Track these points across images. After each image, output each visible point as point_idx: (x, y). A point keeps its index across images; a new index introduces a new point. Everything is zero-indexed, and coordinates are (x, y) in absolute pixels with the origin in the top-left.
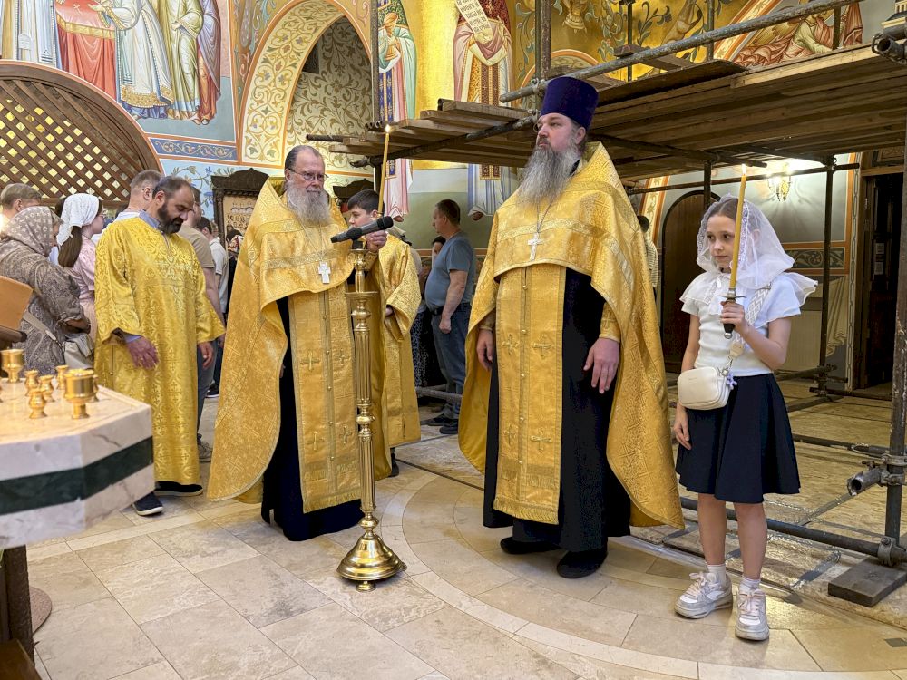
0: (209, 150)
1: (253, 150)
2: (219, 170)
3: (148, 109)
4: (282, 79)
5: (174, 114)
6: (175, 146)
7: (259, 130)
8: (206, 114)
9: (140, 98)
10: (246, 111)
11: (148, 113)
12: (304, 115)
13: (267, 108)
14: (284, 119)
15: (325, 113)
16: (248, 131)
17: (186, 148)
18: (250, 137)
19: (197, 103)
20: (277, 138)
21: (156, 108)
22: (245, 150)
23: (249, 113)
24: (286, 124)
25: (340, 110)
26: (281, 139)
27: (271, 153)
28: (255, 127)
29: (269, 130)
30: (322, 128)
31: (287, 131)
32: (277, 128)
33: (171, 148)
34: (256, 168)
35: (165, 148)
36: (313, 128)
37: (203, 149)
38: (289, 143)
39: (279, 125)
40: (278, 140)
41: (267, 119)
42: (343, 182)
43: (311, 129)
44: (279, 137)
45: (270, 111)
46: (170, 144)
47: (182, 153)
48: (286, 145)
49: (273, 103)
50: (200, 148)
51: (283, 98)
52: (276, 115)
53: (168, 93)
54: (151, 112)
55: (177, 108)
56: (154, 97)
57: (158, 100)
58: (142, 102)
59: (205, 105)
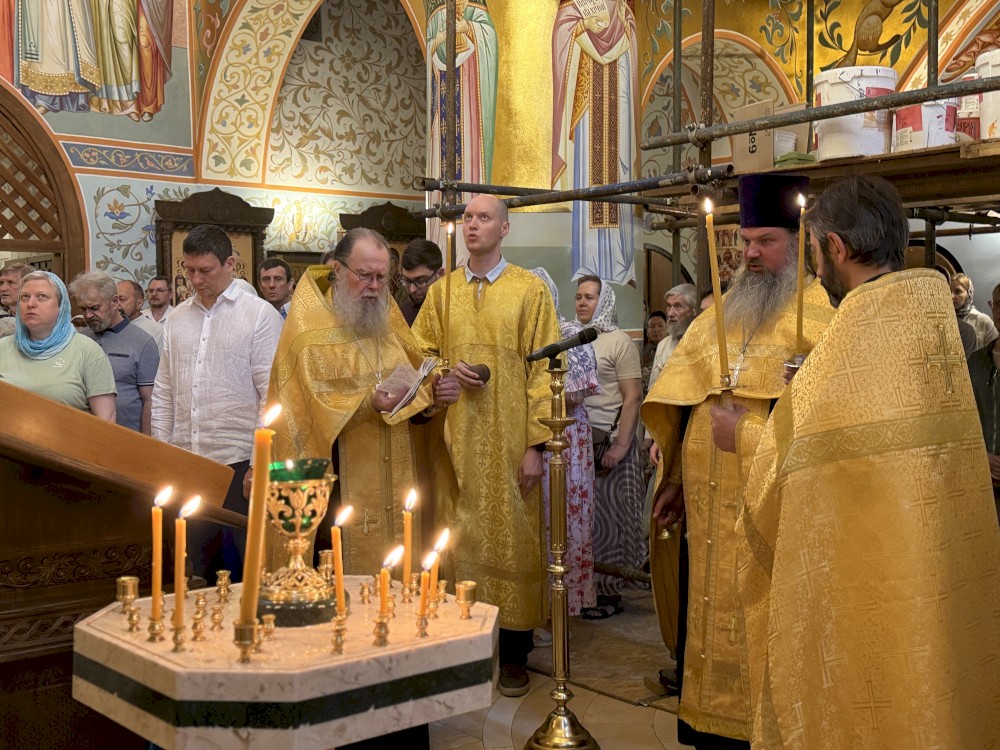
0: (149, 159)
1: (219, 160)
2: (166, 191)
3: (61, 97)
4: (268, 53)
5: (100, 105)
6: (100, 155)
7: (230, 128)
8: (147, 105)
9: (49, 81)
10: (212, 101)
11: (60, 103)
12: (299, 106)
13: (244, 96)
14: (268, 114)
15: (330, 101)
16: (213, 130)
17: (117, 158)
18: (215, 140)
19: (135, 88)
20: (256, 141)
21: (73, 96)
22: (207, 159)
23: (217, 103)
24: (271, 121)
25: (353, 96)
26: (263, 143)
27: (246, 164)
28: (224, 124)
29: (244, 129)
30: (325, 125)
31: (272, 130)
32: (258, 126)
33: (94, 158)
34: (223, 188)
35: (85, 158)
36: (311, 125)
37: (142, 159)
38: (274, 149)
39: (260, 122)
40: (258, 144)
41: (242, 113)
42: (355, 207)
43: (308, 126)
44: (259, 139)
45: (248, 101)
46: (92, 151)
47: (111, 165)
48: (270, 152)
49: (253, 89)
50: (138, 156)
51: (268, 81)
52: (256, 107)
53: (91, 73)
54: (64, 102)
55: (105, 96)
56: (70, 79)
57: (75, 84)
58: (51, 87)
59: (147, 91)
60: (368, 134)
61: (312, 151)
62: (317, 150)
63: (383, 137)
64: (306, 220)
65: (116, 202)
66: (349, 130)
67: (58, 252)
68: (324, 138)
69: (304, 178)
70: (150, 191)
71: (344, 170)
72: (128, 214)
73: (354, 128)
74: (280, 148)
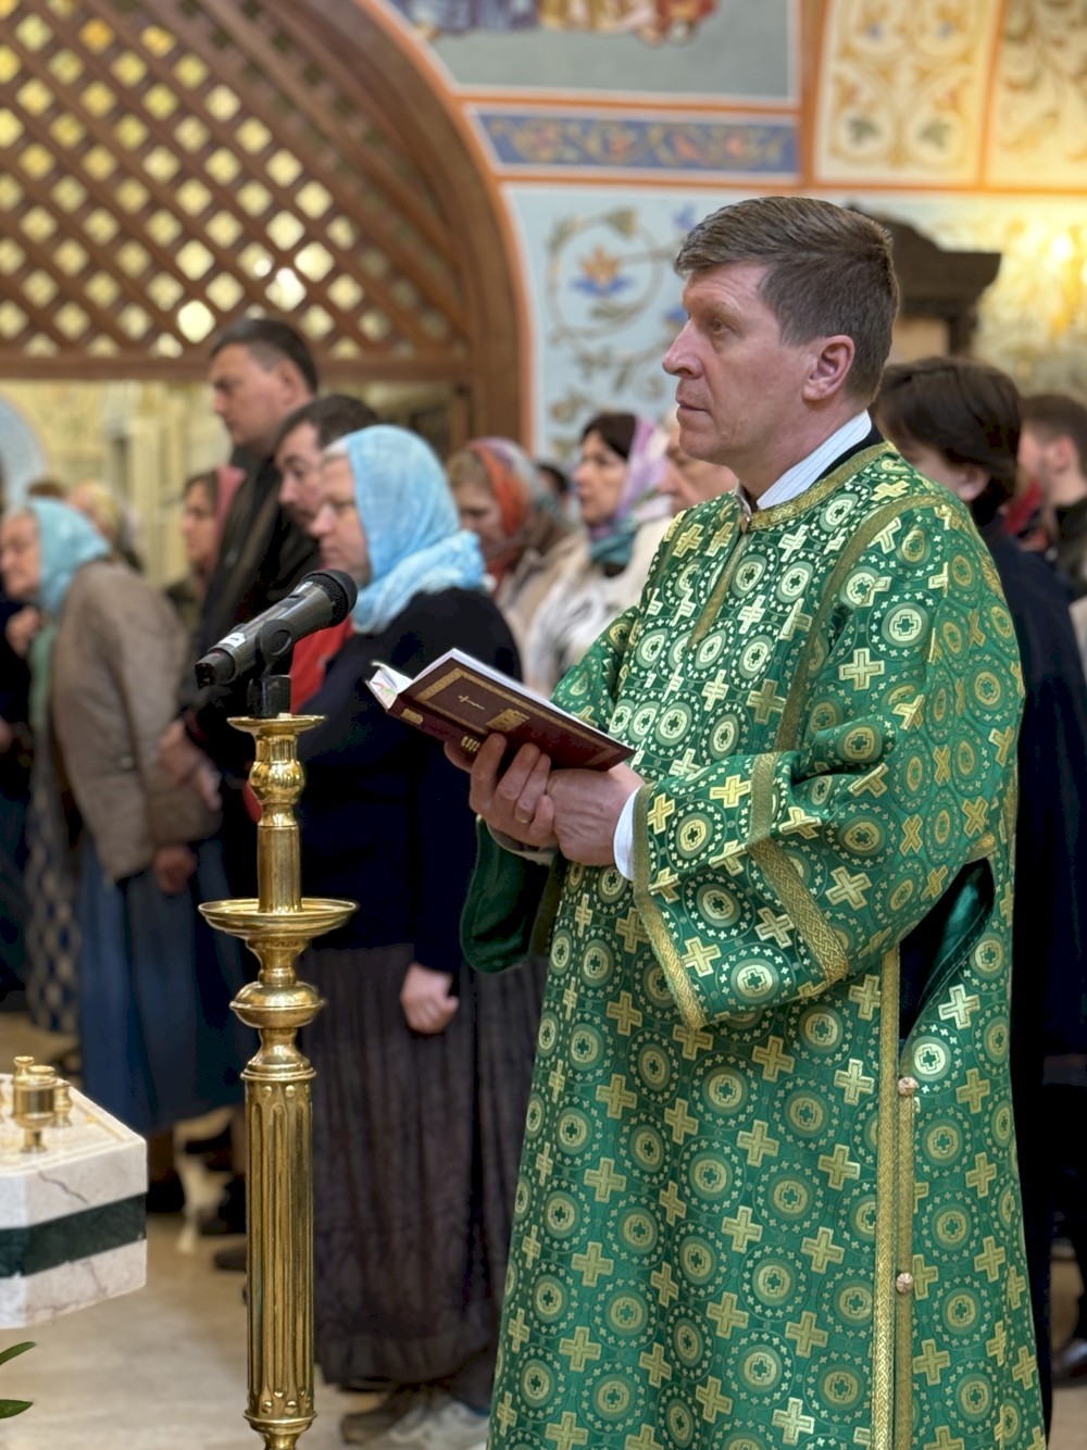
0: (691, 141)
1: (862, 129)
5: (565, 9)
6: (563, 137)
11: (470, 9)
16: (847, 52)
18: (850, 73)
20: (961, 71)
22: (831, 130)
24: (1004, 13)
26: (980, 73)
27: (934, 133)
28: (875, 33)
29: (930, 42)
31: (1010, 38)
32: (965, 29)
33: (549, 144)
34: (871, 203)
35: (529, 144)
37: (668, 140)
38: (1014, 87)
39: (971, 19)
44: (971, 66)
46: (545, 126)
47: (587, 160)
48: (1002, 97)
50: (655, 134)
54: (479, 8)
65: (599, 253)
67: (462, 381)
72: (628, 282)
74: (1030, 85)
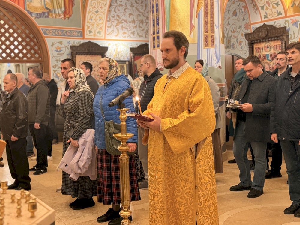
0: (69, 32)
2: (74, 42)
3: (40, 14)
5: (52, 15)
6: (53, 32)
8: (67, 15)
9: (36, 8)
10: (87, 12)
11: (39, 15)
12: (116, 12)
13: (97, 10)
14: (106, 16)
15: (126, 10)
16: (88, 22)
17: (58, 33)
18: (89, 25)
19: (63, 9)
20: (102, 25)
21: (44, 13)
22: (87, 32)
23: (89, 13)
24: (107, 18)
25: (134, 8)
26: (104, 25)
27: (99, 32)
28: (92, 20)
29: (98, 21)
30: (125, 18)
31: (108, 21)
32: (102, 20)
33: (51, 33)
34: (92, 41)
35: (48, 33)
36: (120, 18)
37: (66, 32)
38: (108, 27)
39: (103, 18)
40: (103, 26)
41: (97, 16)
42: (135, 45)
43: (119, 19)
44: (103, 24)
45: (99, 12)
46: (50, 30)
47: (56, 35)
48: (107, 28)
49: (101, 8)
50: (65, 32)
51: (105, 5)
52: (102, 14)
53: (49, 5)
54: (41, 15)
55: (54, 12)
56: (42, 7)
57: (44, 9)
58: (37, 10)
59: (67, 10)
60: (139, 21)
61: (121, 27)
62: (122, 27)
63: (144, 21)
64: (119, 50)
65: (58, 47)
66: (132, 20)
67: (41, 63)
68: (125, 23)
69: (118, 36)
70: (69, 43)
71: (132, 33)
72: (62, 50)
73: (134, 19)
74: (110, 27)
